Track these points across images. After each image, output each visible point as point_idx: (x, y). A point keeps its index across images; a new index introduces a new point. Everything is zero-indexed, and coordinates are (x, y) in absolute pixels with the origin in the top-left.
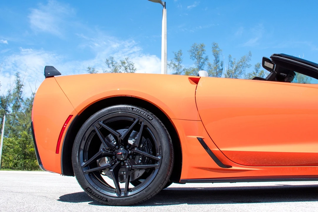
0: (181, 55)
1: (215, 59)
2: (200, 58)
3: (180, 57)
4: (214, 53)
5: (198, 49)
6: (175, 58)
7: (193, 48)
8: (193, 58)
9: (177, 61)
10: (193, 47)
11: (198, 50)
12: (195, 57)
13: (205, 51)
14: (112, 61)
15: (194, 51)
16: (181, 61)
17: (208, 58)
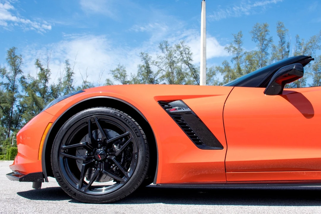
0: (241, 37)
1: (280, 40)
2: (263, 39)
3: (240, 39)
4: (279, 33)
5: (261, 29)
6: (235, 41)
7: (255, 29)
8: (256, 40)
9: (237, 44)
10: (255, 27)
11: (260, 31)
12: (258, 38)
13: (269, 31)
14: (166, 45)
15: (257, 32)
16: (241, 43)
17: (272, 39)
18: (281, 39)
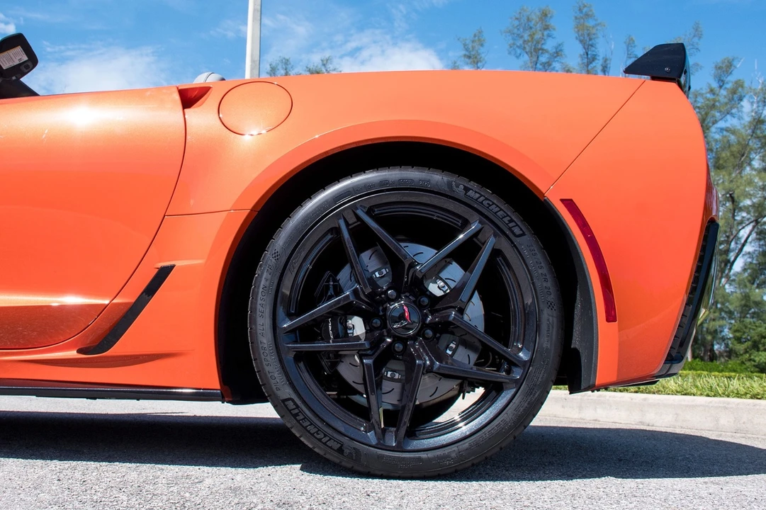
0: (482, 45)
1: (582, 51)
2: (537, 50)
3: (479, 51)
4: (580, 33)
5: (532, 24)
6: (465, 55)
7: (516, 23)
8: (519, 51)
9: (471, 63)
10: (517, 19)
11: (531, 28)
12: (524, 48)
13: (554, 29)
14: (286, 69)
15: (521, 30)
16: (481, 62)
17: (561, 50)
18: (584, 48)
